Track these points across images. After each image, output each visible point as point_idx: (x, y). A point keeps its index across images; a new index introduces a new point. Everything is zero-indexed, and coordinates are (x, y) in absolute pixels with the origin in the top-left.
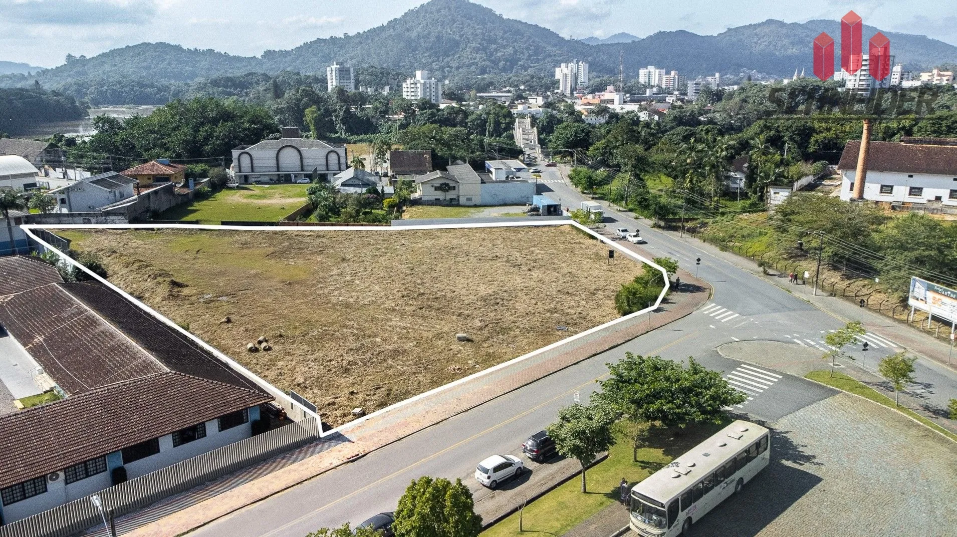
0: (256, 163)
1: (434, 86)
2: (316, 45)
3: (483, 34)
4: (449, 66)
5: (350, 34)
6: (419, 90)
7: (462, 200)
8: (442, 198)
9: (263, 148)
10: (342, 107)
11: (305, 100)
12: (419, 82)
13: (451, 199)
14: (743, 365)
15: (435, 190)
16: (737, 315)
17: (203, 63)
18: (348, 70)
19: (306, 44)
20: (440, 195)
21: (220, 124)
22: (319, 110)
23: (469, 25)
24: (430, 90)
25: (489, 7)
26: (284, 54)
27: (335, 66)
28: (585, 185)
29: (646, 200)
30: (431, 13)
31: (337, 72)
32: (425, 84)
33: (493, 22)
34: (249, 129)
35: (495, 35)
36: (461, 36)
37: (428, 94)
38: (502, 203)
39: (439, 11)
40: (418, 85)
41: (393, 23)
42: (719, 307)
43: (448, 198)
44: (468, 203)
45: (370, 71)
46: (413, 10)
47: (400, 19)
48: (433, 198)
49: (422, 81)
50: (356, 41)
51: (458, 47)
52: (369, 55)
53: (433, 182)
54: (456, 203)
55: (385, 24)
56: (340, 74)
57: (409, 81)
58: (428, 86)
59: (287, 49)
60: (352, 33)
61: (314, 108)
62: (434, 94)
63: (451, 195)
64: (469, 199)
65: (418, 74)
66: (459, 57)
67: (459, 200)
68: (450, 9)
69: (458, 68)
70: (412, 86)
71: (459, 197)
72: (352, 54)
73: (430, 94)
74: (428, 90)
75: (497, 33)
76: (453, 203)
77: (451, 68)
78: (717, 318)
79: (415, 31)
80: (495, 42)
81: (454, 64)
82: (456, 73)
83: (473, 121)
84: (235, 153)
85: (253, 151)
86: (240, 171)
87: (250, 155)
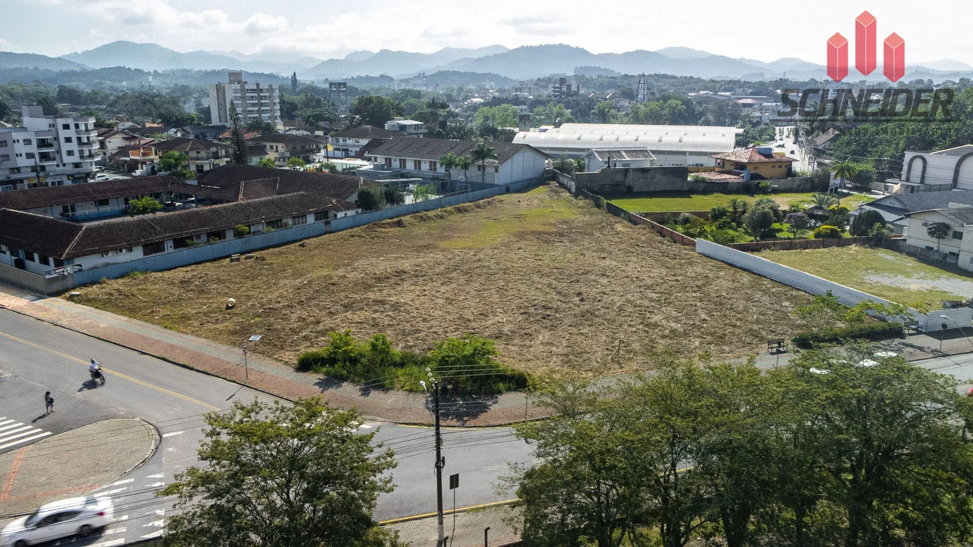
0: (929, 171)
7: (964, 260)
8: (935, 247)
13: (949, 254)
44: (972, 267)
48: (923, 244)
53: (928, 218)
54: (953, 261)
64: (972, 261)
67: (958, 258)
71: (959, 251)
76: (948, 260)
84: (908, 155)
85: (931, 157)
86: (908, 180)
87: (924, 161)
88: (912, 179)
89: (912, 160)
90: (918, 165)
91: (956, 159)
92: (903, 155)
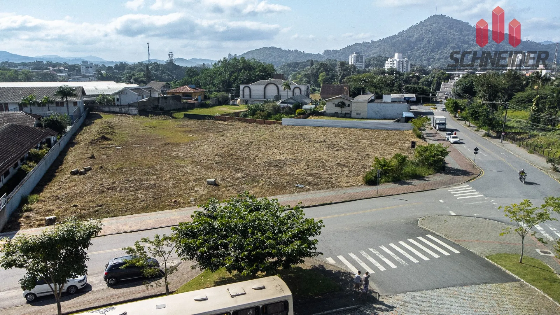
0: (253, 93)
1: (405, 63)
2: (354, 47)
3: (460, 38)
4: (433, 58)
5: (375, 40)
6: (395, 65)
7: (354, 114)
8: (339, 112)
9: (259, 84)
10: (341, 73)
11: (321, 69)
12: (396, 60)
13: (346, 113)
14: (429, 236)
15: (336, 106)
16: (482, 196)
17: (291, 57)
18: (362, 57)
19: (349, 47)
20: (338, 110)
21: (242, 72)
22: (328, 75)
23: (450, 32)
24: (403, 65)
25: (467, 22)
26: (335, 52)
27: (354, 55)
28: (452, 109)
29: (476, 112)
30: (426, 26)
31: (355, 58)
32: (399, 61)
33: (468, 31)
34: (258, 75)
35: (468, 38)
36: (444, 40)
37: (401, 68)
38: (383, 118)
39: (431, 25)
40: (395, 62)
41: (401, 34)
42: (472, 188)
43: (344, 112)
44: (358, 116)
45: (378, 59)
46: (415, 25)
47: (406, 31)
48: (334, 112)
49: (398, 60)
50: (377, 44)
51: (441, 47)
52: (384, 52)
53: (334, 101)
54: (349, 116)
55: (396, 34)
56: (356, 59)
57: (389, 60)
58: (401, 63)
59: (337, 49)
60: (376, 40)
61: (324, 73)
62: (405, 68)
63: (346, 110)
64: (358, 114)
65: (396, 55)
66: (441, 53)
67: (351, 114)
68: (438, 24)
69: (439, 59)
70: (391, 63)
71: (351, 112)
72: (374, 52)
73: (403, 68)
74: (401, 65)
75: (470, 37)
76: (347, 116)
77: (435, 59)
78: (455, 195)
79: (414, 38)
80: (467, 43)
81: (437, 57)
82: (438, 61)
83: (422, 82)
84: (242, 87)
85: (252, 86)
86: (243, 97)
87: (249, 88)
88: (245, 96)
89: (244, 88)
90: (247, 91)
91: (263, 87)
92: (239, 87)
